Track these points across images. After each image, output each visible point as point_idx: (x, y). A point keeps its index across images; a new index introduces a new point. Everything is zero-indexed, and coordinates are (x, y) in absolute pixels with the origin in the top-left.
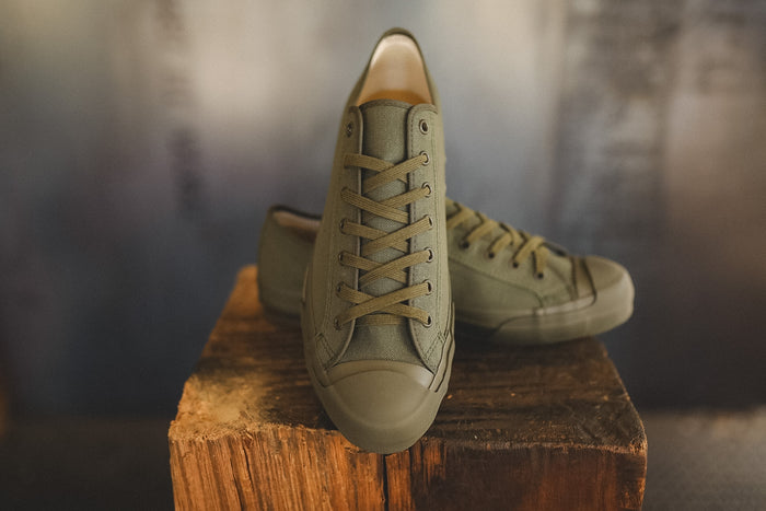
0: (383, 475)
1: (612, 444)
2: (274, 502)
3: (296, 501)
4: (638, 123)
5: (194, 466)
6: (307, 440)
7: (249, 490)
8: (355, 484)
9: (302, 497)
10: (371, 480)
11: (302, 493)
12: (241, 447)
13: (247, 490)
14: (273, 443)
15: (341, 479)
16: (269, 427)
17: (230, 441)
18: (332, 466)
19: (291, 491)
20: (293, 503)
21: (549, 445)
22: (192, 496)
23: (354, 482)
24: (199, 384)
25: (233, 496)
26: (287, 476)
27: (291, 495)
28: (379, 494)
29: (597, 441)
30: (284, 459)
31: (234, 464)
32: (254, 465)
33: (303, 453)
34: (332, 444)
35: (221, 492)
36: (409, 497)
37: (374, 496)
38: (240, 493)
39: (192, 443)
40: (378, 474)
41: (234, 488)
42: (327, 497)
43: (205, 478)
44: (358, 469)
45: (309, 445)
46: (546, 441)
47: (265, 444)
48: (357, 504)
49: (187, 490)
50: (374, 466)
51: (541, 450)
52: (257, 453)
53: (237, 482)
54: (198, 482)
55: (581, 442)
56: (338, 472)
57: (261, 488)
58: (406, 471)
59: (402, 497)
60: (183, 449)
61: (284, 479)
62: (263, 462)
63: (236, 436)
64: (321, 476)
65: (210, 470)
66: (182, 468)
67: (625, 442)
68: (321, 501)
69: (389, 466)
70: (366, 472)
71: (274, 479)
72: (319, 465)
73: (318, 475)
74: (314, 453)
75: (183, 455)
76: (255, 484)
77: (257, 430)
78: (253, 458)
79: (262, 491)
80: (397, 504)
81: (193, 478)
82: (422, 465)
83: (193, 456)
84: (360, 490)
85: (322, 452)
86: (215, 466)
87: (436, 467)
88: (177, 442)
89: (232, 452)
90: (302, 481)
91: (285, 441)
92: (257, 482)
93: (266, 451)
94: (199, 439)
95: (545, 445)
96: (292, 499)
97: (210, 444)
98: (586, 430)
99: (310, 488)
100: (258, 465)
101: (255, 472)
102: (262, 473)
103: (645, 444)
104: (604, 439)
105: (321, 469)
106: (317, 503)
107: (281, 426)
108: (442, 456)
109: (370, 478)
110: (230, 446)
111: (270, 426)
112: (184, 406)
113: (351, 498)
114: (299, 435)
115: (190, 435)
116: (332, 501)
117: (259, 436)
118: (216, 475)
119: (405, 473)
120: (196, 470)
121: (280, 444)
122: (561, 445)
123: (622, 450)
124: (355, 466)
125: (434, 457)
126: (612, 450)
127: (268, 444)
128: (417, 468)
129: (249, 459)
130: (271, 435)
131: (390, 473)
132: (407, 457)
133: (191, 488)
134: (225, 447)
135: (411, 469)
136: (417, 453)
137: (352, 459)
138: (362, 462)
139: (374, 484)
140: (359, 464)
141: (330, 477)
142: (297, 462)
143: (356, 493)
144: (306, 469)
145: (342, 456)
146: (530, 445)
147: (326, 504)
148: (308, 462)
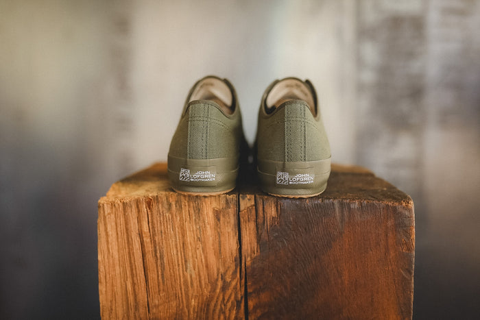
0: (238, 227)
2: (165, 250)
3: (179, 249)
4: (404, 147)
5: (113, 224)
6: (188, 202)
7: (149, 240)
8: (219, 234)
9: (183, 246)
10: (230, 230)
11: (183, 244)
12: (144, 206)
13: (147, 240)
14: (166, 206)
15: (210, 232)
17: (138, 202)
18: (204, 221)
19: (176, 241)
20: (177, 251)
22: (110, 246)
23: (218, 233)
25: (137, 246)
26: (174, 229)
27: (176, 245)
28: (235, 242)
30: (172, 217)
31: (139, 221)
32: (152, 222)
33: (185, 212)
34: (204, 203)
35: (129, 243)
36: (256, 244)
37: (231, 244)
38: (142, 243)
39: (113, 205)
40: (235, 226)
41: (138, 239)
42: (200, 246)
43: (119, 233)
44: (221, 222)
45: (189, 205)
47: (160, 206)
48: (220, 250)
49: (108, 241)
50: (232, 220)
52: (155, 212)
53: (141, 235)
54: (115, 235)
56: (208, 226)
57: (157, 240)
58: (253, 223)
59: (250, 244)
60: (107, 209)
61: (172, 232)
62: (158, 219)
63: (142, 198)
64: (197, 229)
65: (123, 227)
66: (105, 224)
67: (398, 201)
68: (196, 249)
69: (242, 220)
70: (226, 224)
71: (165, 232)
72: (195, 220)
73: (195, 228)
74: (192, 212)
75: (106, 213)
77: (156, 195)
78: (152, 217)
79: (157, 242)
80: (248, 250)
81: (112, 232)
82: (264, 217)
83: (113, 216)
84: (222, 239)
85: (199, 211)
86: (127, 222)
87: (273, 218)
88: (103, 205)
89: (139, 211)
90: (184, 234)
91: (173, 203)
92: (154, 235)
93: (161, 212)
94: (118, 201)
96: (177, 248)
97: (125, 205)
99: (189, 238)
100: (155, 221)
101: (153, 227)
102: (158, 228)
104: (384, 200)
105: (196, 224)
106: (194, 251)
107: (171, 193)
108: (277, 209)
110: (138, 207)
111: (164, 193)
113: (217, 246)
114: (183, 198)
115: (111, 199)
116: (203, 250)
117: (157, 198)
118: (127, 229)
119: (252, 225)
120: (115, 227)
121: (170, 205)
123: (396, 204)
124: (219, 220)
125: (272, 211)
126: (390, 204)
127: (162, 206)
128: (260, 220)
129: (150, 218)
130: (164, 199)
131: (243, 226)
132: (254, 212)
133: (109, 240)
134: (134, 207)
135: (256, 221)
136: (260, 208)
137: (217, 215)
138: (224, 216)
139: (232, 234)
140: (222, 218)
141: (202, 230)
142: (181, 219)
143: (220, 242)
144: (187, 224)
145: (211, 214)
146: (336, 202)
147: (200, 252)
148: (188, 219)
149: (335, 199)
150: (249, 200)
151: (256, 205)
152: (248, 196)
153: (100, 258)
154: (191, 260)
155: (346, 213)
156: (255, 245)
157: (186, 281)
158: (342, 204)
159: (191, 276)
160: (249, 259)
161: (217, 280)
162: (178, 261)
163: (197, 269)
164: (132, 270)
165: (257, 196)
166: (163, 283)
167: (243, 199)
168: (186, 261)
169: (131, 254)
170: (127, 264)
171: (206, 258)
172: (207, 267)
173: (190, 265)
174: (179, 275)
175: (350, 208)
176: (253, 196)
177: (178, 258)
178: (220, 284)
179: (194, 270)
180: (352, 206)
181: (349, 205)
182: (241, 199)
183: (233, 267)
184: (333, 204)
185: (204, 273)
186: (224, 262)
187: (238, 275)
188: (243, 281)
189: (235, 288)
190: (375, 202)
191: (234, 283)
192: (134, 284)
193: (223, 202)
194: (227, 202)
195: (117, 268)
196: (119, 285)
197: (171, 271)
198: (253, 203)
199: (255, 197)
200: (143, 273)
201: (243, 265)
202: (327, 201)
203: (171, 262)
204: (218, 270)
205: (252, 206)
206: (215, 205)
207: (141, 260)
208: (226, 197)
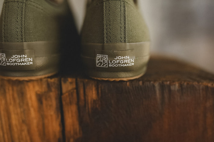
0: (60, 110)
1: (208, 83)
3: (5, 131)
8: (42, 117)
11: (9, 126)
15: (33, 114)
18: (27, 104)
20: (4, 133)
28: (58, 124)
34: (27, 87)
37: (54, 126)
40: (57, 108)
42: (25, 128)
44: (44, 105)
45: (13, 90)
50: (54, 103)
56: (32, 109)
58: (75, 106)
59: (73, 125)
68: (22, 131)
69: (64, 103)
70: (49, 107)
74: (16, 95)
84: (46, 121)
85: (22, 94)
87: (94, 101)
96: (3, 130)
99: (15, 121)
105: (20, 107)
106: (19, 133)
108: (98, 92)
109: (51, 113)
113: (41, 128)
119: (74, 108)
124: (42, 103)
125: (93, 94)
126: (210, 85)
128: (82, 103)
131: (66, 109)
132: (75, 95)
135: (78, 104)
136: (82, 92)
137: (40, 98)
138: (46, 99)
139: (54, 117)
140: (44, 102)
141: (26, 112)
143: (43, 125)
144: (11, 108)
145: (34, 98)
146: (156, 84)
147: (25, 133)
148: (12, 102)
149: (155, 81)
150: (70, 83)
151: (77, 88)
152: (70, 80)
155: (166, 95)
156: (77, 127)
158: (162, 86)
160: (72, 140)
165: (78, 79)
167: (65, 82)
175: (170, 91)
176: (74, 80)
180: (172, 88)
181: (169, 86)
182: (62, 82)
184: (154, 86)
190: (195, 83)
193: (45, 86)
194: (49, 86)
198: (74, 86)
199: (76, 80)
202: (147, 83)
205: (73, 89)
206: (37, 88)
208: (47, 81)
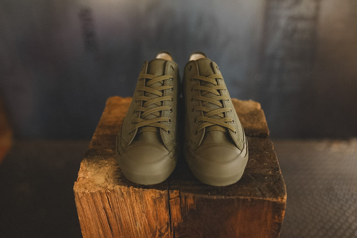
0: (169, 208)
1: (270, 197)
2: (121, 216)
5: (86, 202)
6: (135, 193)
7: (110, 212)
10: (163, 209)
11: (133, 213)
12: (105, 195)
13: (109, 211)
14: (119, 193)
15: (150, 209)
16: (118, 187)
17: (100, 193)
18: (146, 203)
19: (128, 212)
20: (130, 217)
21: (242, 197)
22: (85, 213)
23: (156, 209)
24: (87, 163)
25: (103, 214)
26: (126, 206)
27: (129, 214)
28: (167, 215)
29: (264, 195)
30: (125, 200)
31: (103, 202)
32: (112, 204)
33: (133, 198)
34: (145, 194)
35: (98, 212)
36: (180, 216)
37: (164, 215)
38: (106, 213)
39: (84, 193)
40: (166, 207)
41: (103, 211)
42: (144, 215)
43: (91, 206)
44: (158, 205)
45: (135, 195)
46: (241, 195)
48: (157, 218)
49: (83, 211)
50: (164, 203)
51: (239, 200)
52: (113, 197)
53: (104, 208)
54: (88, 208)
55: (257, 196)
56: (149, 206)
58: (178, 206)
59: (177, 216)
60: (80, 195)
61: (125, 208)
62: (116, 201)
63: (103, 191)
64: (141, 207)
66: (80, 203)
67: (276, 196)
68: (142, 216)
69: (171, 204)
70: (161, 206)
71: (120, 208)
72: (140, 202)
74: (138, 198)
75: (80, 197)
76: (112, 209)
77: (112, 189)
79: (116, 212)
80: (175, 218)
81: (86, 206)
82: (186, 204)
83: (85, 198)
84: (159, 213)
85: (141, 198)
86: (95, 202)
87: (191, 205)
88: (77, 193)
89: (102, 197)
90: (133, 209)
91: (125, 193)
92: (114, 208)
93: (117, 197)
94: (87, 192)
95: (240, 197)
96: (129, 215)
97: (92, 194)
98: (260, 190)
99: (137, 211)
100: (113, 202)
102: (116, 205)
103: (285, 197)
104: (267, 195)
105: (141, 204)
106: (140, 217)
107: (123, 187)
108: (194, 201)
110: (101, 195)
112: (81, 175)
113: (155, 215)
114: (131, 191)
115: (83, 190)
116: (147, 217)
117: (113, 191)
118: (96, 206)
121: (122, 194)
122: (248, 197)
123: (275, 200)
124: (156, 203)
125: (190, 201)
126: (271, 200)
127: (117, 194)
128: (183, 205)
129: (110, 200)
130: (118, 190)
132: (179, 200)
133: (85, 210)
134: (98, 195)
135: (181, 205)
136: (183, 199)
137: (154, 201)
138: (159, 202)
139: (165, 211)
140: (157, 203)
141: (145, 207)
142: (131, 201)
143: (157, 214)
144: (135, 204)
146: (234, 197)
147: (144, 218)
148: (135, 201)
149: (234, 195)
150: (176, 193)
151: (180, 196)
152: (175, 191)
153: (80, 218)
154: (139, 221)
157: (136, 231)
159: (139, 229)
160: (176, 223)
161: (156, 232)
162: (131, 221)
163: (143, 226)
164: (101, 225)
166: (122, 231)
167: (172, 192)
168: (135, 221)
169: (100, 217)
170: (98, 222)
171: (148, 221)
172: (149, 225)
173: (138, 223)
174: (132, 228)
176: (178, 191)
177: (130, 220)
178: (158, 233)
179: (141, 226)
182: (170, 192)
183: (166, 227)
185: (147, 228)
186: (160, 224)
187: (169, 230)
188: (173, 232)
189: (168, 235)
191: (166, 234)
192: (103, 231)
193: (158, 194)
194: (161, 195)
195: (92, 223)
196: (94, 230)
197: (127, 226)
198: (178, 195)
199: (180, 192)
200: (109, 226)
201: (172, 225)
203: (126, 222)
204: (156, 227)
205: (178, 197)
206: (152, 195)
207: (107, 221)
208: (160, 192)
